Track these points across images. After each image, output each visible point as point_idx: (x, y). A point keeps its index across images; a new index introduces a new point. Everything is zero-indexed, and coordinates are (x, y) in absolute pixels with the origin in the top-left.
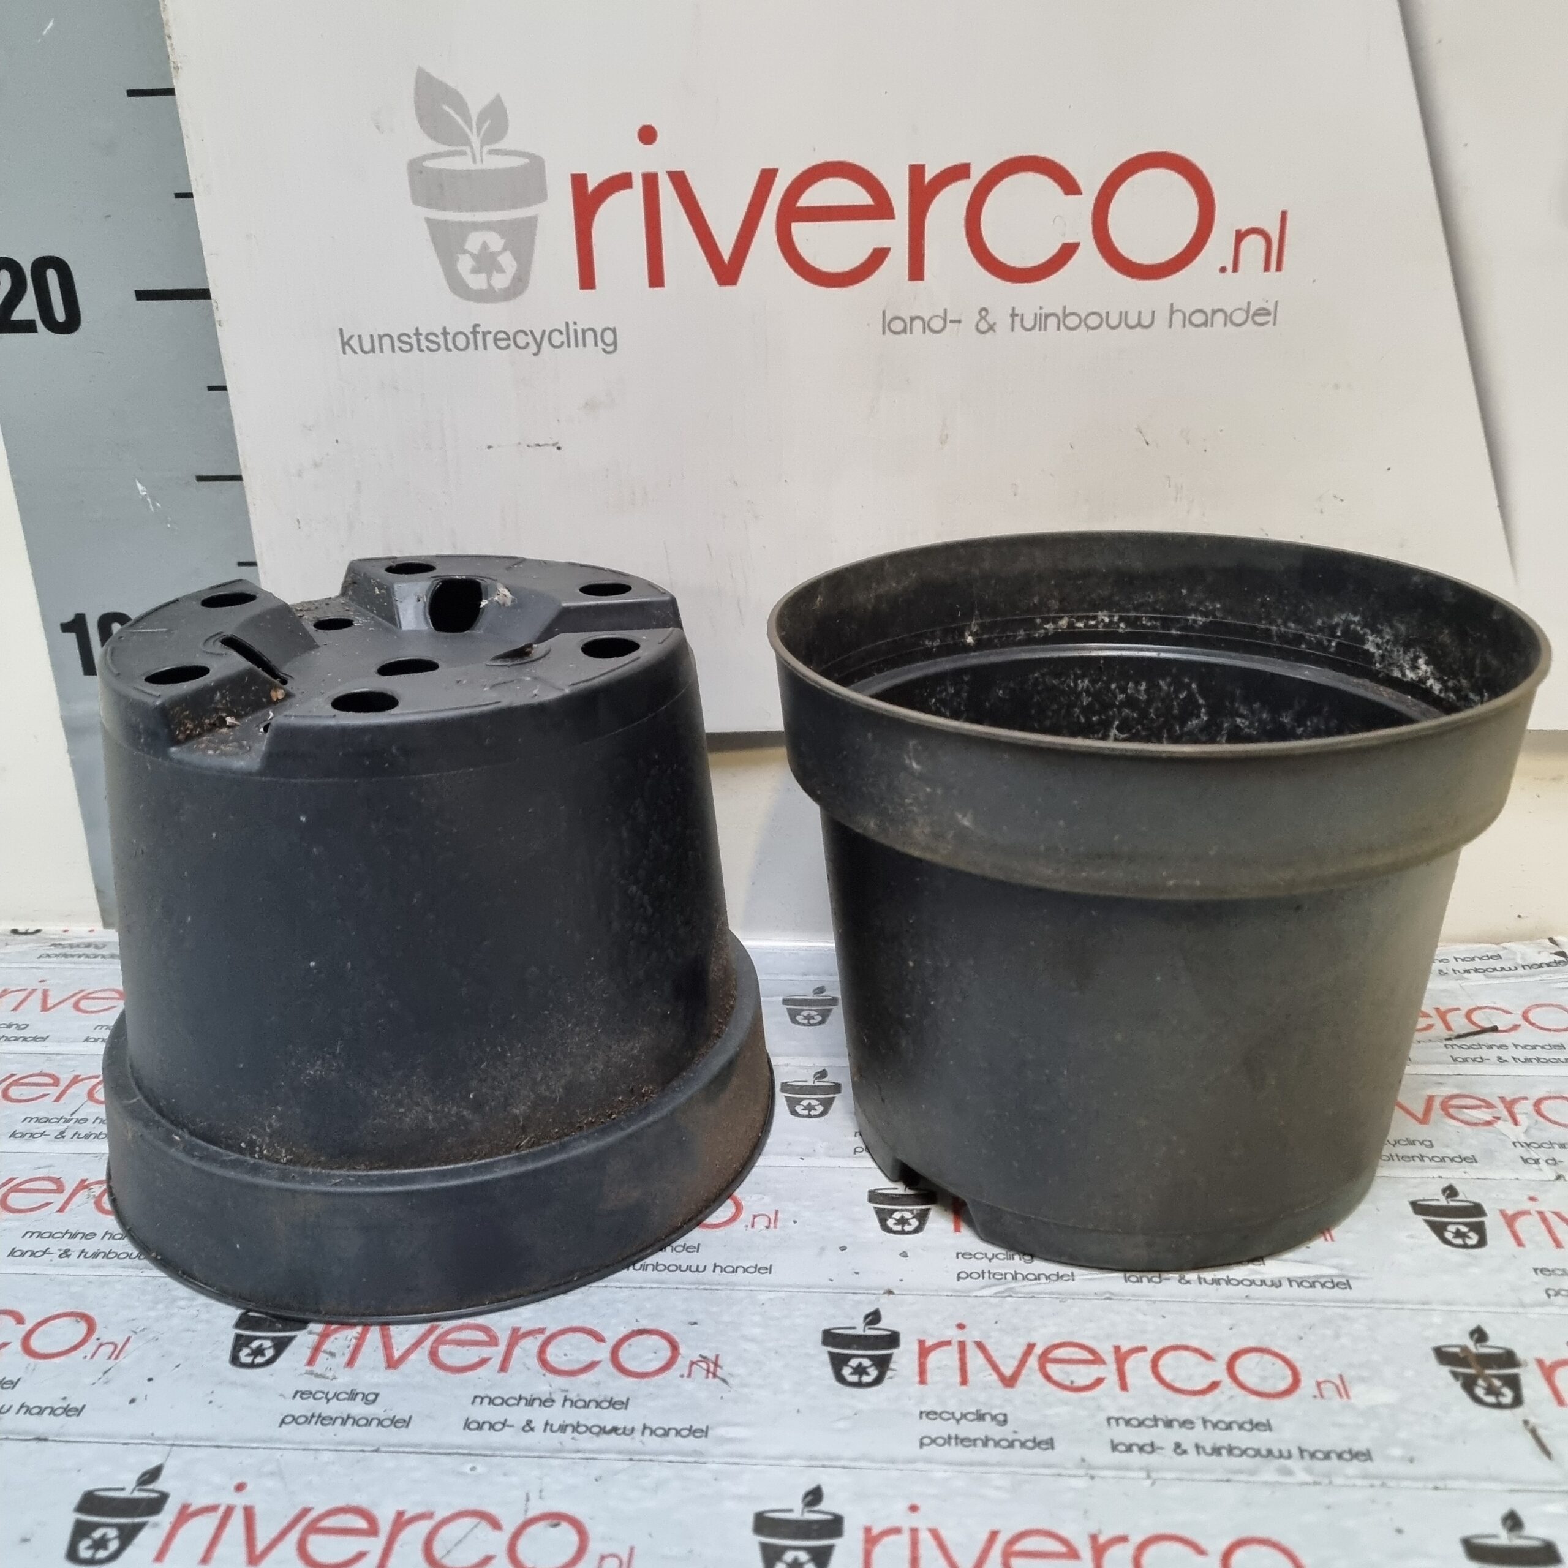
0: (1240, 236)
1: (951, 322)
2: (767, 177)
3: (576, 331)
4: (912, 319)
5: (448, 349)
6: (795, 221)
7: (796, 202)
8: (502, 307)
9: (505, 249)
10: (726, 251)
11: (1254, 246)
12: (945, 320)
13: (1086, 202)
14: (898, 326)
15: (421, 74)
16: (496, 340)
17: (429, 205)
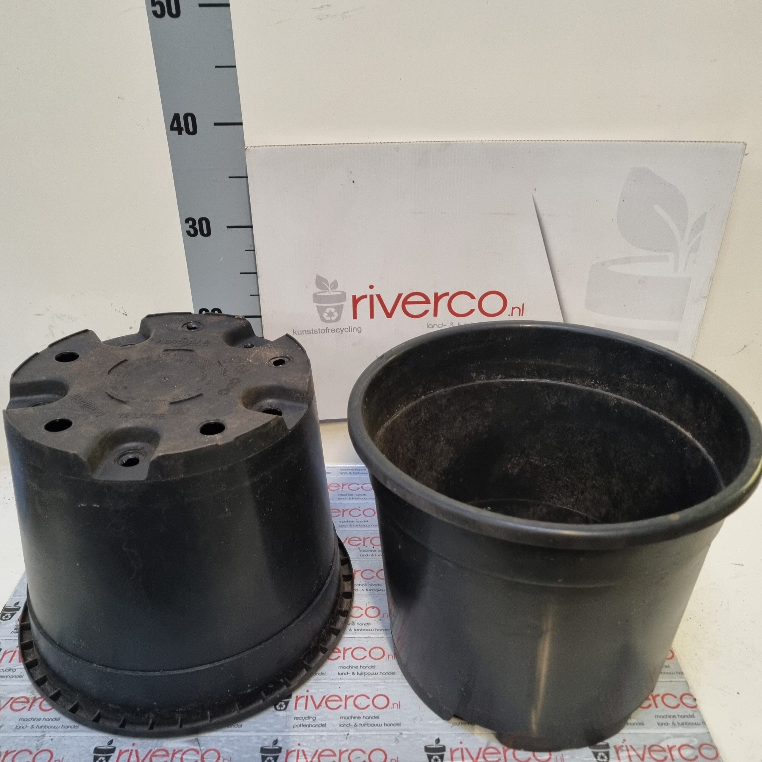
0: (513, 308)
1: (444, 325)
2: (400, 296)
3: (351, 329)
4: (434, 325)
5: (319, 333)
6: (407, 304)
7: (407, 300)
8: (333, 323)
9: (335, 311)
10: (389, 311)
11: (516, 311)
12: (442, 325)
13: (476, 301)
14: (431, 326)
15: (317, 276)
16: (331, 331)
17: (317, 303)
